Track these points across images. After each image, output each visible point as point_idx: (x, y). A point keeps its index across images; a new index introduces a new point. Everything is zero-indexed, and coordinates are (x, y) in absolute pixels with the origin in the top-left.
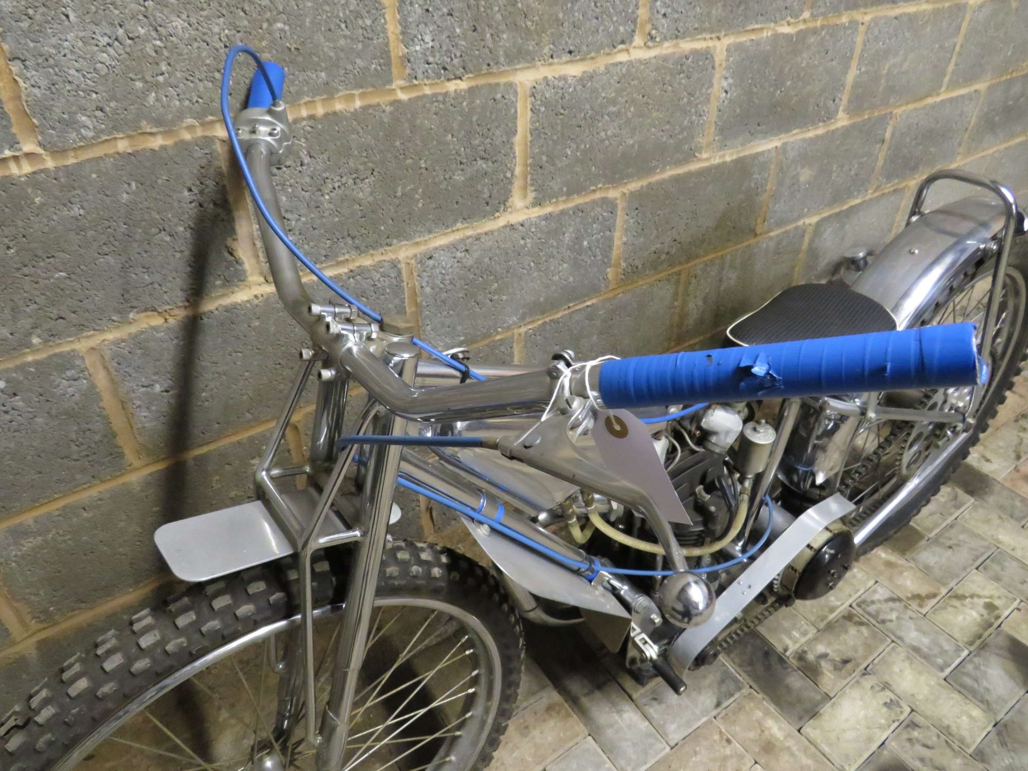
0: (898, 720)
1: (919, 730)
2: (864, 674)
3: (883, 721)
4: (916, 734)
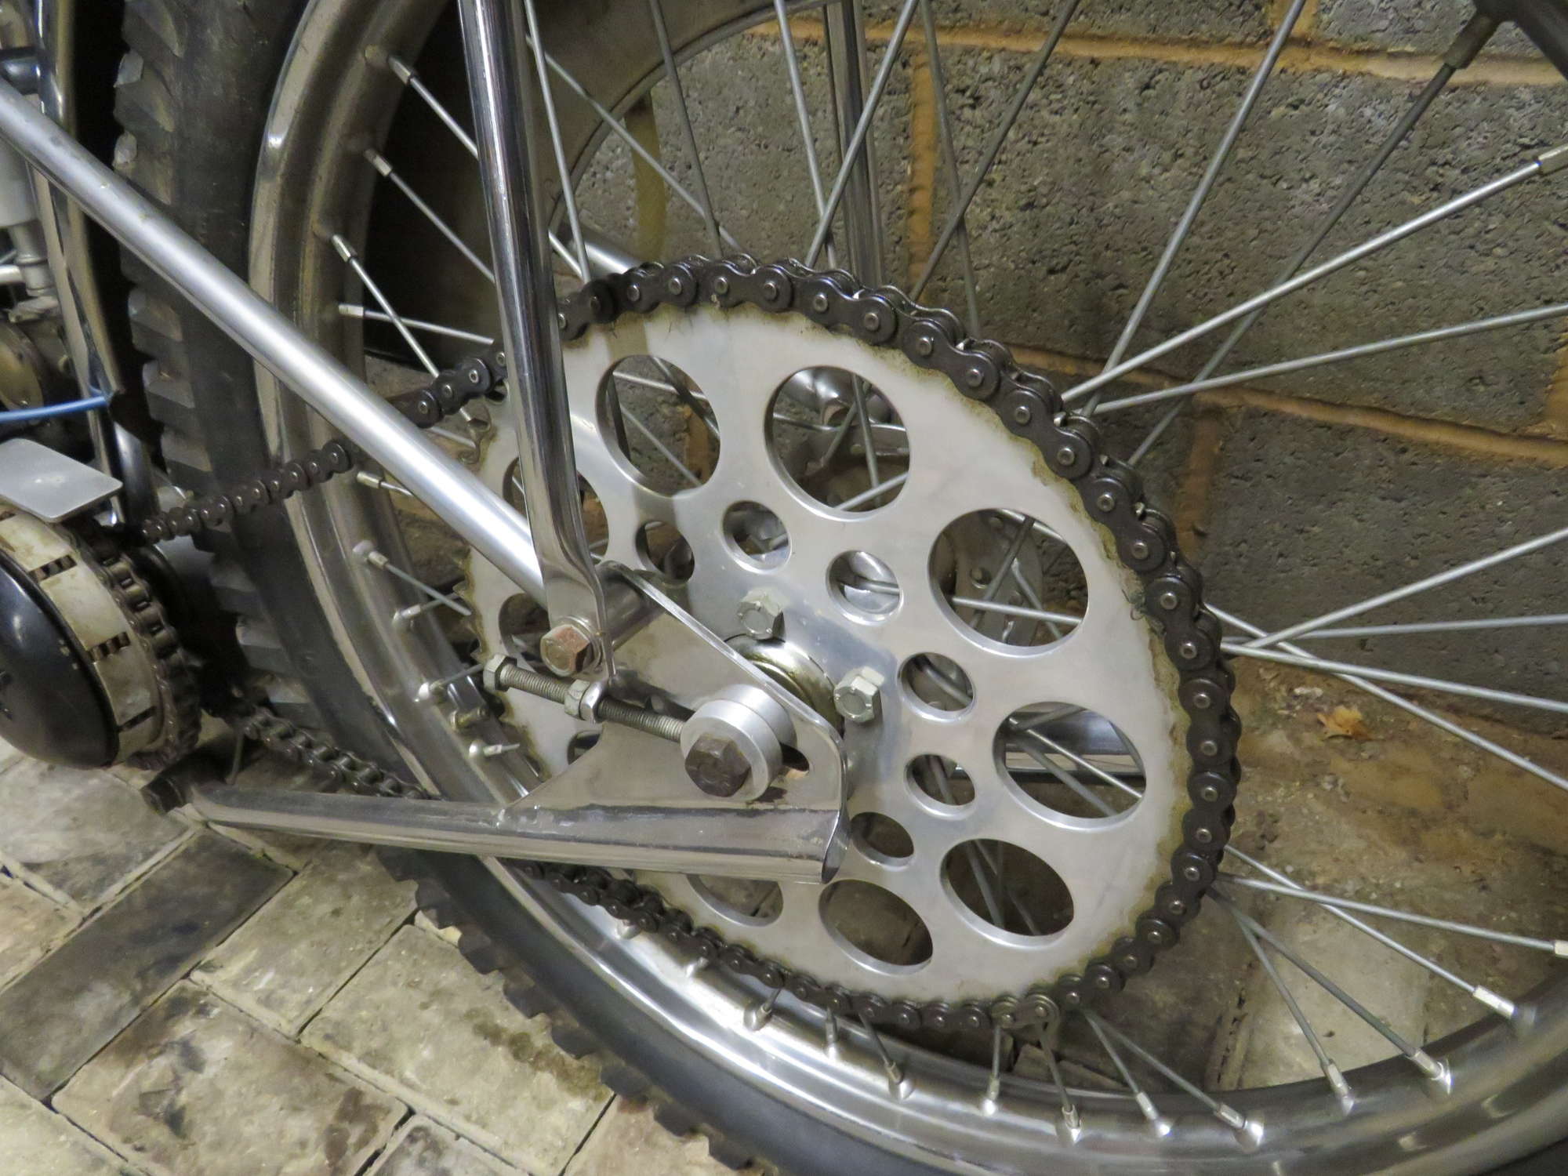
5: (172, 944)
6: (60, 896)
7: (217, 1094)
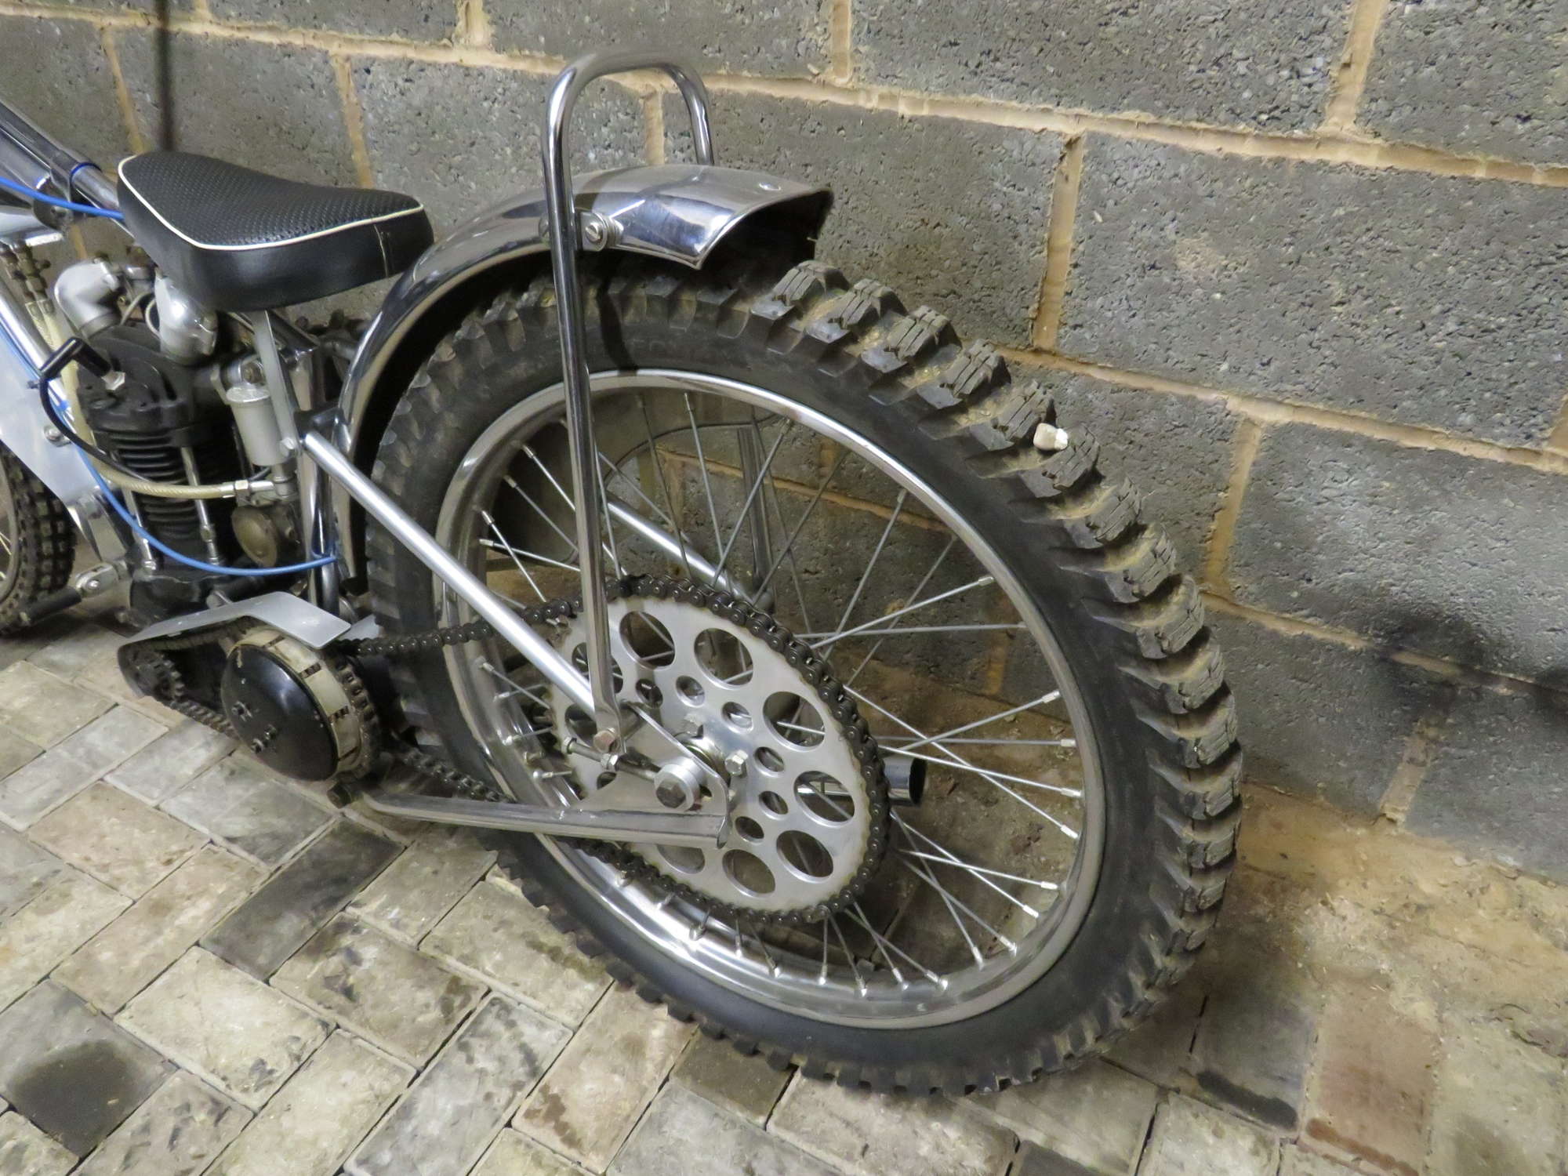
0: (228, 1086)
1: (212, 1120)
2: (325, 1025)
3: (223, 1061)
4: (201, 1116)
5: (332, 890)
6: (253, 859)
7: (373, 978)
